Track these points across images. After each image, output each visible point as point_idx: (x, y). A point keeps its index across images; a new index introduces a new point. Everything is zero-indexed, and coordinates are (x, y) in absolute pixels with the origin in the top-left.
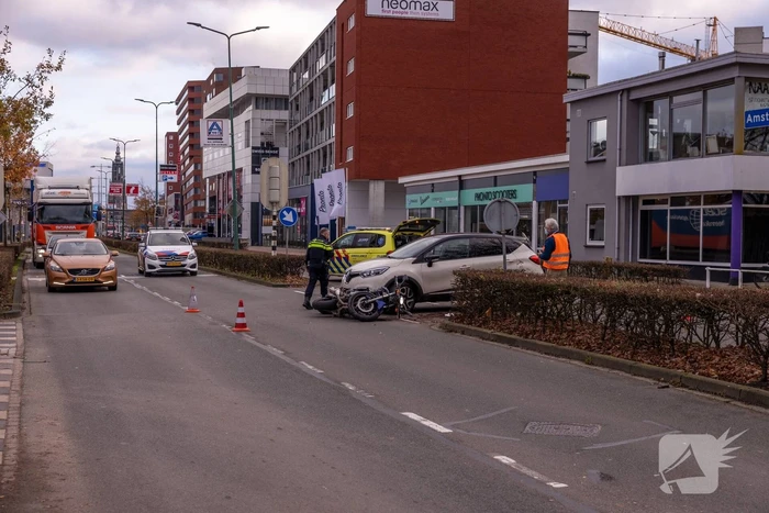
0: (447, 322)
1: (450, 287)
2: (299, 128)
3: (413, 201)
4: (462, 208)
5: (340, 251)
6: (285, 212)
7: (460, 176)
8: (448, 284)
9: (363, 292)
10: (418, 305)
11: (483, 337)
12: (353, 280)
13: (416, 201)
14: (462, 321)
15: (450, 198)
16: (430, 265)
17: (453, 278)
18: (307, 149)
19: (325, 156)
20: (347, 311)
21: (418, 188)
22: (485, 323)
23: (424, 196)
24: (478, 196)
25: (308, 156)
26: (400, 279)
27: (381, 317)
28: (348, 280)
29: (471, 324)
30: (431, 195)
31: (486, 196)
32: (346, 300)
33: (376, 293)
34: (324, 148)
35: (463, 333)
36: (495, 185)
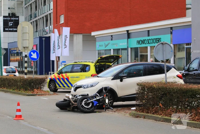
0: (134, 112)
1: (135, 92)
2: (31, 5)
3: (100, 46)
4: (129, 49)
5: (64, 74)
6: (32, 53)
7: (128, 31)
8: (133, 90)
9: (85, 97)
10: (115, 104)
11: (156, 119)
12: (78, 90)
13: (102, 46)
14: (143, 112)
15: (122, 44)
16: (121, 81)
17: (137, 87)
18: (35, 17)
19: (47, 21)
20: (77, 107)
21: (103, 38)
22: (156, 112)
23: (107, 43)
24: (138, 42)
25: (36, 21)
26: (106, 88)
27: (96, 110)
28: (75, 90)
29: (148, 113)
30: (111, 42)
31: (143, 42)
32: (75, 101)
33: (93, 97)
34: (46, 16)
35: (144, 118)
36: (149, 36)
